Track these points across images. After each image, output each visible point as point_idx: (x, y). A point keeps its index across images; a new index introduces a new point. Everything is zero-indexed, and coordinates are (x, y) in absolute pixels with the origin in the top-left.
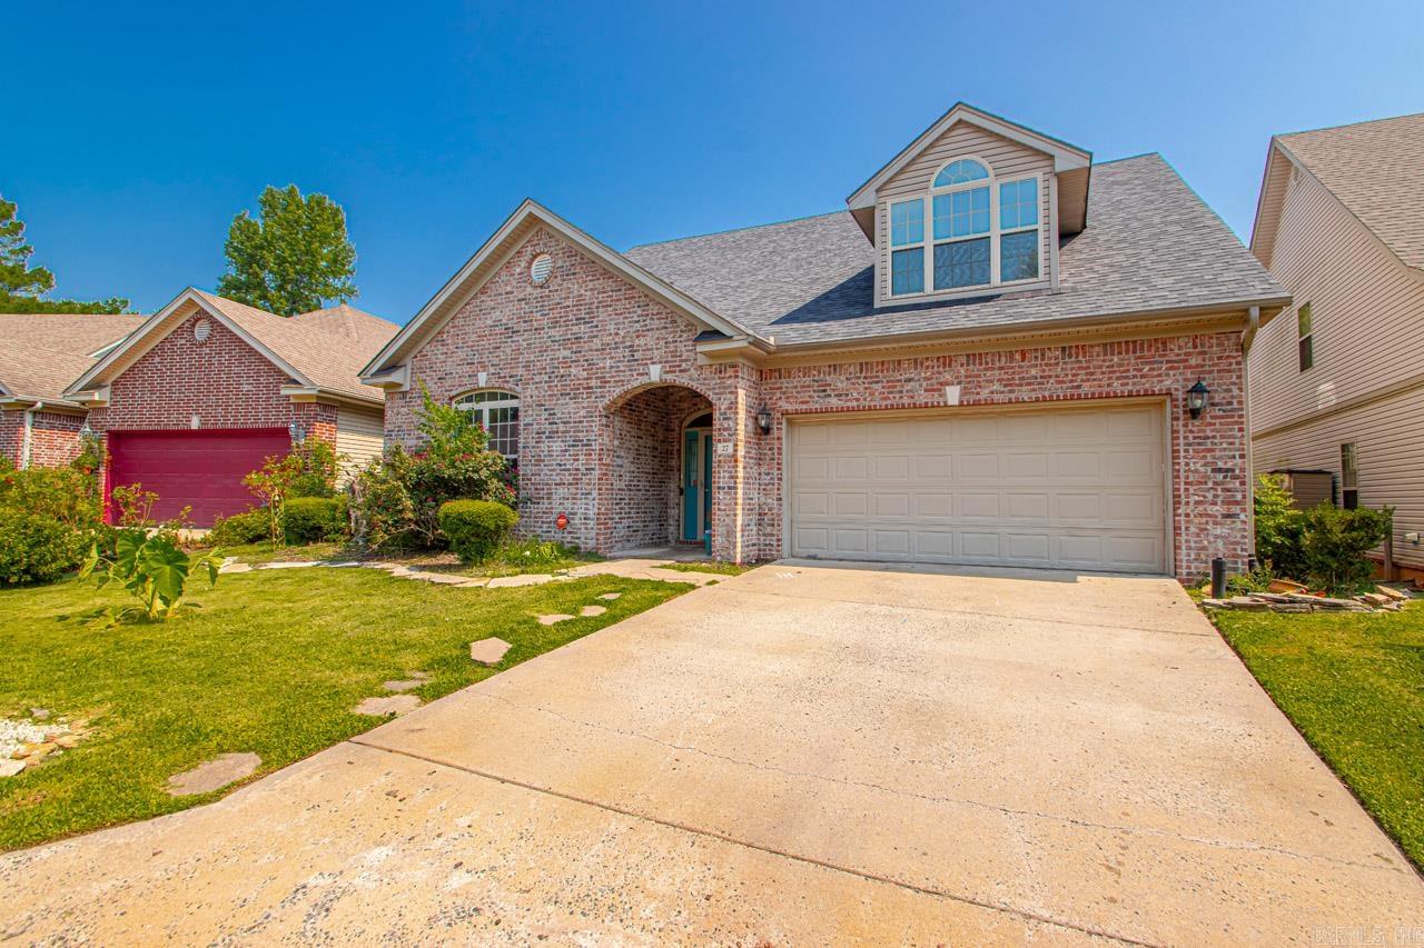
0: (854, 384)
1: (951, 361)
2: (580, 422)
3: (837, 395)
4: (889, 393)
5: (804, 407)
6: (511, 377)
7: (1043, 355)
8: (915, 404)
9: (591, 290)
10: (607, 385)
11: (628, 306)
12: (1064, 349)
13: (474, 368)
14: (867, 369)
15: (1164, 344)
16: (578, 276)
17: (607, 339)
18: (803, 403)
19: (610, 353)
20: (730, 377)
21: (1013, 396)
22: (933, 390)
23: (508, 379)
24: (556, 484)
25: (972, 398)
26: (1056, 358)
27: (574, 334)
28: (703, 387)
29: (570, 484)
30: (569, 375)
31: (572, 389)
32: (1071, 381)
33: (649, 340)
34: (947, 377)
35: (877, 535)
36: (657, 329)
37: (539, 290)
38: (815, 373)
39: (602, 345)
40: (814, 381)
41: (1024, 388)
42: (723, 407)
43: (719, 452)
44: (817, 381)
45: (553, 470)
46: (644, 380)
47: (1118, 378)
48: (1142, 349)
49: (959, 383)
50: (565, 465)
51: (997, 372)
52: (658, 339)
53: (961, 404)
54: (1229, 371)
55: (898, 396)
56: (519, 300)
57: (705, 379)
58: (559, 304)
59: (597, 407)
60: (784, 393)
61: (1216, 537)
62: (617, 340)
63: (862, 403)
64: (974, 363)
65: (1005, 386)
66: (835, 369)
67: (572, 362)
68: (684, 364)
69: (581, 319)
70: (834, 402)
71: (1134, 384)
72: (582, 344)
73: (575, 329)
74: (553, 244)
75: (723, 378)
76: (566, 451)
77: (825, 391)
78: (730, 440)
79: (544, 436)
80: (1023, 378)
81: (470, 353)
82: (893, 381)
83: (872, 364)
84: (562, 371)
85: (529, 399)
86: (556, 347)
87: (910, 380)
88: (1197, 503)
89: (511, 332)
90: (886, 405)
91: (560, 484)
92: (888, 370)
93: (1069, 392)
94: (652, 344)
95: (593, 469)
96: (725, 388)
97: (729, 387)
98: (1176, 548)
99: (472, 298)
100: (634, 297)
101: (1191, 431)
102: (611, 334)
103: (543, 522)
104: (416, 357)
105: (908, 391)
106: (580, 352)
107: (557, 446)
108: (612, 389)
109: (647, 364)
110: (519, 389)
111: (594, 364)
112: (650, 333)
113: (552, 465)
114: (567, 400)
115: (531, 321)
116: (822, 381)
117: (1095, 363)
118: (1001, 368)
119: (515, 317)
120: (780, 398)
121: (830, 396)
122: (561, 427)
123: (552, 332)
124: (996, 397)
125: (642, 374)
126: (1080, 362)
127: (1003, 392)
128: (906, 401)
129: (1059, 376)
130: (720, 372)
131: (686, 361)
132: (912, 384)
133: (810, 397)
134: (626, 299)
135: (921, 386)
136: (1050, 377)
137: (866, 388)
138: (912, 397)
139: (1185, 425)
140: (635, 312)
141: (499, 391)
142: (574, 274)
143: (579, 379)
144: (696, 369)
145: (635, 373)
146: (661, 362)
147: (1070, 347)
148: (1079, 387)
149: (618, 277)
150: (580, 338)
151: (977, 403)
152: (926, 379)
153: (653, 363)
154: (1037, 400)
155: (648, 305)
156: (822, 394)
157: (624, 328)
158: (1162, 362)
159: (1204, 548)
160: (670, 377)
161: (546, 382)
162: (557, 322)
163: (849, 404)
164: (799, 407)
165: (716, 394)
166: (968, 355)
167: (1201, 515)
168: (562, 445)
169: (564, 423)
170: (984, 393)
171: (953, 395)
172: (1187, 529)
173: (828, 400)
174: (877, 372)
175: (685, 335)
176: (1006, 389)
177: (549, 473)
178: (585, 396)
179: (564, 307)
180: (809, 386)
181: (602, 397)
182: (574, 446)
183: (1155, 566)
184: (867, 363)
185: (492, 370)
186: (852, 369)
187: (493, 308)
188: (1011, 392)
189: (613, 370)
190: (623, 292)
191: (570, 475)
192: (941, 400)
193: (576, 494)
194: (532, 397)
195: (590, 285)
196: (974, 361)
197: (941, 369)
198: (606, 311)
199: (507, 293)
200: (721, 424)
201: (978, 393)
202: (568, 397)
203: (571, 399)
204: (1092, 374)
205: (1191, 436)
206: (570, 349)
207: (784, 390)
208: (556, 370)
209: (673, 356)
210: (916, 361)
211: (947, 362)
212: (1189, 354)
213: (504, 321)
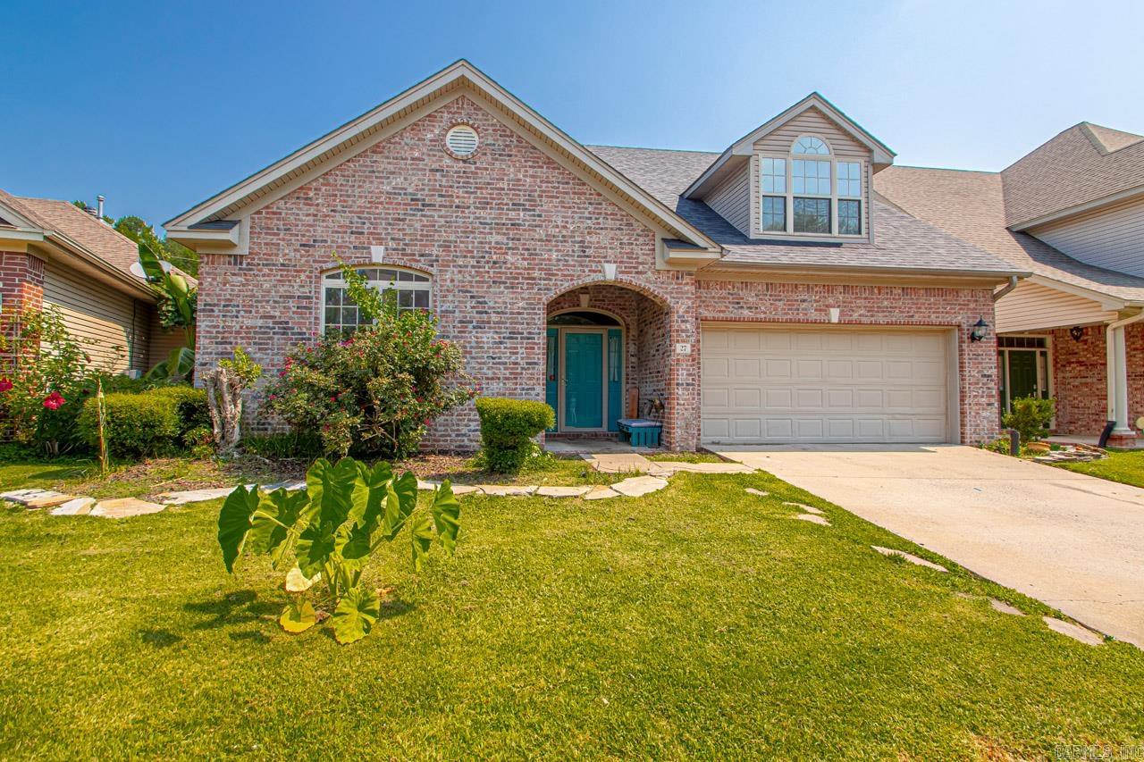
0: (761, 299)
1: (833, 289)
2: (519, 313)
3: (748, 308)
4: (789, 310)
5: (722, 315)
6: (422, 255)
7: (891, 292)
8: (807, 320)
9: (532, 176)
10: (554, 278)
11: (576, 201)
12: (903, 289)
13: (363, 239)
14: (772, 289)
15: (957, 293)
16: (514, 159)
17: (555, 231)
18: (720, 311)
19: (557, 246)
20: (687, 284)
21: (873, 319)
22: (821, 310)
23: (417, 258)
24: (487, 379)
25: (847, 319)
26: (899, 295)
27: (510, 219)
28: (661, 291)
29: (507, 379)
30: (505, 263)
31: (508, 278)
32: (908, 312)
33: (604, 238)
34: (831, 301)
35: (768, 423)
36: (612, 229)
37: (461, 164)
38: (730, 287)
39: (547, 236)
40: (729, 293)
41: (880, 314)
42: (681, 311)
43: (678, 351)
44: (732, 295)
45: (484, 363)
46: (597, 277)
47: (934, 313)
48: (946, 295)
49: (839, 306)
50: (500, 358)
51: (863, 301)
52: (612, 239)
53: (840, 323)
54: (988, 314)
55: (795, 312)
56: (431, 170)
57: (663, 283)
58: (489, 184)
59: (540, 299)
60: (704, 302)
61: (984, 418)
62: (564, 233)
63: (768, 316)
64: (848, 293)
65: (869, 311)
66: (746, 286)
67: (509, 249)
68: (641, 267)
69: (519, 205)
70: (746, 313)
71: (943, 317)
72: (521, 232)
73: (512, 214)
74: (480, 117)
75: (681, 284)
76: (501, 343)
77: (738, 303)
78: (687, 342)
79: (470, 326)
80: (878, 307)
81: (356, 219)
82: (792, 301)
83: (776, 284)
84: (494, 257)
85: (448, 283)
86: (487, 231)
87: (804, 301)
88: (975, 396)
89: (419, 204)
90: (787, 319)
91: (492, 379)
92: (788, 291)
93: (907, 320)
94: (606, 242)
95: (535, 363)
96: (681, 293)
97: (687, 293)
98: (963, 425)
99: (360, 155)
100: (585, 194)
101: (971, 351)
102: (557, 226)
103: (469, 420)
104: (259, 212)
105: (803, 309)
106: (519, 240)
107: (488, 337)
108: (559, 283)
109: (600, 262)
110: (434, 270)
111: (536, 255)
112: (603, 232)
113: (483, 357)
114: (502, 289)
115: (452, 196)
116: (735, 294)
117: (921, 301)
118: (865, 299)
119: (427, 188)
120: (700, 306)
121: (742, 307)
122: (494, 318)
123: (482, 213)
124: (864, 320)
125: (595, 271)
126: (912, 299)
127: (867, 316)
128: (801, 317)
129: (900, 308)
130: (678, 278)
131: (642, 263)
132: (805, 304)
133: (726, 307)
134: (574, 193)
135: (812, 306)
136: (896, 307)
137: (771, 304)
138: (806, 314)
139: (968, 346)
140: (586, 209)
141: (398, 270)
142: (510, 156)
143: (518, 268)
144: (653, 273)
145: (586, 270)
146: (615, 262)
147: (907, 288)
148: (912, 316)
149: (564, 169)
150: (519, 225)
151: (850, 323)
152: (816, 301)
153: (608, 262)
154: (888, 324)
155: (601, 204)
156: (736, 306)
157: (573, 223)
158: (955, 305)
159: (978, 425)
160: (625, 277)
161: (473, 267)
162: (488, 203)
163: (758, 316)
164: (716, 315)
165: (674, 298)
166: (844, 286)
167: (976, 404)
168: (496, 336)
169: (498, 313)
170: (855, 316)
171: (835, 315)
172: (970, 413)
173: (740, 311)
174: (780, 292)
175: (641, 239)
176: (869, 314)
177: (477, 366)
178: (525, 287)
179: (497, 189)
180: (725, 298)
181: (547, 289)
182: (511, 338)
183: (941, 438)
184: (772, 284)
185: (391, 244)
186: (760, 288)
187: (394, 173)
188: (872, 316)
189: (561, 263)
190: (571, 185)
191: (506, 369)
192: (826, 318)
193: (516, 389)
194: (452, 281)
195: (531, 172)
196: (848, 291)
197: (826, 295)
198: (551, 202)
199: (413, 159)
200: (679, 326)
201: (851, 316)
202: (502, 286)
203: (506, 288)
204: (920, 308)
205: (971, 353)
206: (504, 234)
207: (704, 299)
208: (487, 256)
209: (629, 258)
210: (808, 285)
211: (830, 289)
212: (969, 301)
213: (410, 190)
